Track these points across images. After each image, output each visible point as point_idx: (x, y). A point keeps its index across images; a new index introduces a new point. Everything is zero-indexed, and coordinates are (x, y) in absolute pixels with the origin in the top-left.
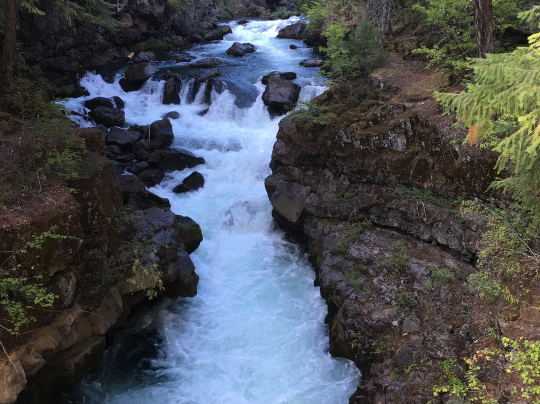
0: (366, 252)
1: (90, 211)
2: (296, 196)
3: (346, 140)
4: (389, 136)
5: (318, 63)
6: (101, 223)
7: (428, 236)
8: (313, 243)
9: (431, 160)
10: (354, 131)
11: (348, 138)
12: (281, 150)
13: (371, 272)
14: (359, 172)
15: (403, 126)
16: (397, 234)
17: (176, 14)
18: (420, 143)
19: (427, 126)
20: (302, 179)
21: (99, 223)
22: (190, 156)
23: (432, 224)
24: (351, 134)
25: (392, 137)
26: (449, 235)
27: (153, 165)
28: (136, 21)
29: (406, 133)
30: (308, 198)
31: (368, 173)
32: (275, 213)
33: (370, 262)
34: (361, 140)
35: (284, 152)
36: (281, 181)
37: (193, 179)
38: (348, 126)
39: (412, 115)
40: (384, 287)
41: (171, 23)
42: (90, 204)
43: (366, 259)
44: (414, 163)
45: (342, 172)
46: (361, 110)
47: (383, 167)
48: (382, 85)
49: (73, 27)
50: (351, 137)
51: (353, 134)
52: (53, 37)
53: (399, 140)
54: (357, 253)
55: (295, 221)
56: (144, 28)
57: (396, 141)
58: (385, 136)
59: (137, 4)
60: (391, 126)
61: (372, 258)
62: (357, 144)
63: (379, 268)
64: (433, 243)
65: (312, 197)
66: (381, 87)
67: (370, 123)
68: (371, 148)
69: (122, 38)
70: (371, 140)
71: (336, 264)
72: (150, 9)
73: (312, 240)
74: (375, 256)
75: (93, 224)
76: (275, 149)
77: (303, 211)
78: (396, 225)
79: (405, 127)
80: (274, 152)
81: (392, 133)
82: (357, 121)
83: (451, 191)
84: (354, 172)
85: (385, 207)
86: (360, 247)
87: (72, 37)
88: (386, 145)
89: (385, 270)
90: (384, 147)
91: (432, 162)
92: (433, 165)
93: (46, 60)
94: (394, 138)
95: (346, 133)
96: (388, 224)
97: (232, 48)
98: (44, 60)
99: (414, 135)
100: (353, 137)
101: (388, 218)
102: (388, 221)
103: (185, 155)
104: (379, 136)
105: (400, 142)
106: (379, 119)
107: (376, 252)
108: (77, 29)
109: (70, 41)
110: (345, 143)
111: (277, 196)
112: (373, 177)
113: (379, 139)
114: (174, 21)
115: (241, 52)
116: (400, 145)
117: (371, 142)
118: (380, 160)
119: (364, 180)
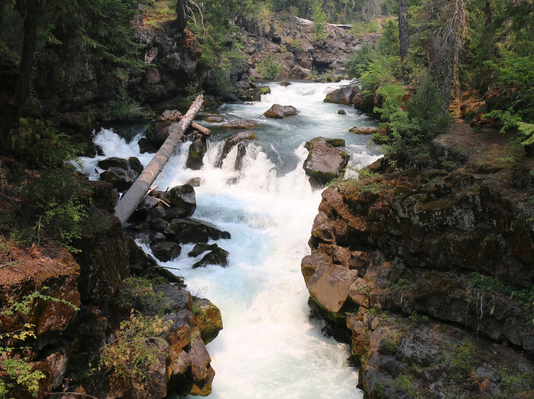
0: (422, 352)
1: (90, 276)
2: (339, 281)
3: (402, 215)
4: (455, 212)
5: (370, 130)
6: (102, 292)
7: (498, 334)
8: (357, 338)
9: (504, 242)
10: (412, 204)
11: (404, 212)
12: (323, 225)
13: (427, 376)
14: (416, 254)
15: (471, 200)
16: (461, 331)
17: (209, 71)
18: (491, 222)
19: (500, 202)
20: (347, 261)
21: (99, 292)
22: (213, 229)
23: (504, 320)
24: (408, 207)
25: (457, 213)
26: (524, 333)
27: (169, 238)
28: (164, 77)
29: (474, 208)
30: (354, 284)
31: (428, 256)
32: (312, 302)
33: (425, 363)
34: (420, 214)
35: (326, 227)
36: (321, 262)
37: (215, 256)
38: (405, 198)
39: (482, 188)
40: (443, 395)
41: (203, 80)
42: (91, 268)
43: (421, 359)
44: (484, 244)
45: (396, 253)
46: (421, 181)
47: (446, 248)
48: (446, 153)
49: (94, 80)
50: (409, 212)
51: (411, 208)
52: (71, 90)
53: (466, 217)
54: (411, 352)
55: (337, 311)
56: (172, 85)
57: (462, 219)
58: (449, 212)
59: (166, 58)
60: (457, 200)
61: (429, 359)
62: (415, 220)
63: (437, 371)
64: (504, 344)
65: (358, 282)
66: (445, 155)
67: (432, 195)
68: (432, 226)
69: (147, 94)
70: (432, 216)
71: (385, 365)
72: (181, 65)
73: (357, 335)
74: (433, 357)
75: (93, 293)
76: (316, 223)
77: (347, 299)
78: (460, 320)
79: (474, 201)
80: (314, 227)
81: (458, 209)
82: (416, 193)
83: (527, 280)
84: (411, 254)
85: (447, 297)
86: (415, 345)
87: (91, 90)
88: (450, 222)
89: (444, 374)
90: (447, 225)
91: (505, 245)
92: (506, 248)
93: (61, 114)
94: (460, 214)
95: (402, 207)
96: (449, 318)
97: (271, 110)
98: (59, 115)
99: (483, 212)
100: (411, 211)
101: (451, 311)
102: (450, 315)
103: (207, 228)
104: (442, 211)
105: (468, 220)
106: (443, 192)
107: (434, 352)
108: (98, 83)
109: (89, 95)
110: (401, 219)
111: (315, 280)
112: (434, 260)
113: (442, 215)
114: (206, 79)
115: (280, 114)
116: (467, 223)
117: (433, 218)
118: (442, 239)
119: (423, 264)
